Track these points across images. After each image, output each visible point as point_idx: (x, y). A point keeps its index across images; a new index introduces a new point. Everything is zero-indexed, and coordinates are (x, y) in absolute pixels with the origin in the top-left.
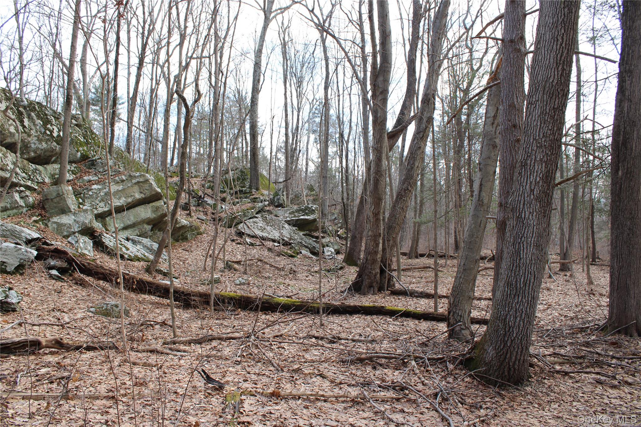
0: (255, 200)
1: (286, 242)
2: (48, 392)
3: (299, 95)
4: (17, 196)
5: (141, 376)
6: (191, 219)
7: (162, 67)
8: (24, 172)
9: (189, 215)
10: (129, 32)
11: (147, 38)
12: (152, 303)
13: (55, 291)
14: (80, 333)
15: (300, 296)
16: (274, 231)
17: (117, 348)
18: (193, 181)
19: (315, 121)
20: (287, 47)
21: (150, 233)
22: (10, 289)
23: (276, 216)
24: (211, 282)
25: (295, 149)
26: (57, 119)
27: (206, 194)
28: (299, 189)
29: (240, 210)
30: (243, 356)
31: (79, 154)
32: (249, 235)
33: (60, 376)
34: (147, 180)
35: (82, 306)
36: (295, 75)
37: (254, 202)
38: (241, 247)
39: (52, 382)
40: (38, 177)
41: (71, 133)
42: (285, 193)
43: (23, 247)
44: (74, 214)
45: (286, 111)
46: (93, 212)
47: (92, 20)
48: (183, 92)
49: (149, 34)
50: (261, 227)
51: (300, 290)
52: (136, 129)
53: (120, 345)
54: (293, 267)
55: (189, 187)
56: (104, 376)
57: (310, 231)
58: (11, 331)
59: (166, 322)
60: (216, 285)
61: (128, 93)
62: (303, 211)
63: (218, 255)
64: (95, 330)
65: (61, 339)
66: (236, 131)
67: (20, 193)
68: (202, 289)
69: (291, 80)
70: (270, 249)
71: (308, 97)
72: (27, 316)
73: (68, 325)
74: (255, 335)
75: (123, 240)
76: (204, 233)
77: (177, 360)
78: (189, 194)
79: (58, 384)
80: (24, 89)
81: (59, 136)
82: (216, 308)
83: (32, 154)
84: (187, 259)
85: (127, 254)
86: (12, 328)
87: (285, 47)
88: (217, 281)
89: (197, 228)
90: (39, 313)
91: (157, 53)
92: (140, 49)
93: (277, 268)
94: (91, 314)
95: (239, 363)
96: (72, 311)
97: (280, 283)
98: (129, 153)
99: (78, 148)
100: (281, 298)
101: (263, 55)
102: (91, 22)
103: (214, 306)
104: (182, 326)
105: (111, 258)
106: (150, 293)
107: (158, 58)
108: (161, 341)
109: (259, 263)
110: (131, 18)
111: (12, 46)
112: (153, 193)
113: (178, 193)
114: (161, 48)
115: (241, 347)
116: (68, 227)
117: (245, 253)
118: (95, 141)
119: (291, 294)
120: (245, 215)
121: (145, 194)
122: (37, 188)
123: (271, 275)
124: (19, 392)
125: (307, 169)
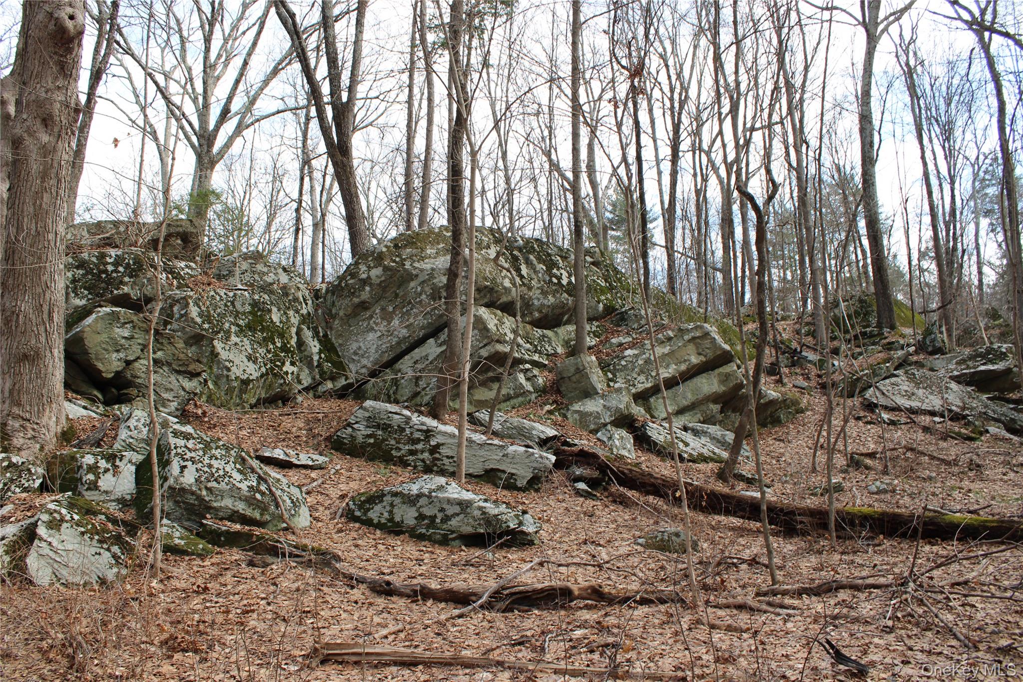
0: (890, 347)
1: (956, 414)
2: (588, 666)
3: (950, 155)
4: (521, 378)
5: (724, 647)
6: (783, 389)
7: (708, 153)
8: (528, 342)
9: (780, 381)
10: (651, 111)
11: (680, 114)
12: (733, 529)
13: (585, 513)
14: (625, 578)
15: (996, 511)
16: (931, 397)
17: (682, 601)
18: (780, 326)
19: (986, 194)
20: (915, 76)
21: (720, 417)
22: (525, 512)
23: (932, 370)
24: (826, 490)
25: (955, 249)
26: (564, 258)
27: (804, 345)
28: (971, 319)
29: (865, 365)
30: (897, 617)
31: (601, 305)
32: (886, 408)
33: (602, 643)
34: (707, 334)
35: (625, 536)
36: (937, 121)
37: (890, 349)
38: (874, 430)
39: (592, 651)
40: (547, 346)
41: (587, 276)
42: (944, 329)
43: (536, 451)
44: (603, 396)
45: (928, 185)
46: (629, 391)
47: (595, 105)
48: (746, 185)
49: (681, 107)
50: (906, 391)
51: (993, 498)
52: (680, 255)
53: (688, 597)
54: (975, 457)
55: (775, 336)
56: (667, 644)
57: (1002, 391)
58: (531, 574)
59: (757, 559)
60: (836, 495)
61: (662, 202)
62: (983, 356)
63: (834, 445)
64: (647, 572)
65: (600, 587)
66: (843, 235)
67: (525, 373)
68: (811, 502)
69: (929, 131)
70: (926, 429)
71: (967, 154)
72: (550, 552)
73: (607, 565)
74: (914, 581)
75: (678, 431)
76: (807, 410)
77: (781, 623)
78: (776, 347)
79: (601, 655)
80: (516, 224)
81: (570, 283)
82: (840, 534)
83: (537, 315)
84: (783, 454)
85: (686, 452)
86: (531, 568)
87: (911, 77)
88: (839, 488)
89: (795, 403)
90: (565, 547)
91: (697, 133)
92: (671, 134)
93: (943, 461)
94: (639, 548)
95: (891, 630)
96: (612, 544)
97: (953, 488)
98: (674, 294)
99: (598, 297)
100: (958, 514)
101: (872, 99)
102: (594, 108)
103: (836, 530)
104: (785, 566)
105: (663, 460)
106: (728, 513)
107: (701, 141)
108: (751, 591)
109: (909, 454)
110: (652, 90)
111: (496, 168)
112: (719, 353)
113: (759, 349)
114: (702, 125)
115: (892, 602)
116: (596, 417)
117: (883, 438)
118: (621, 283)
119: (976, 507)
120: (875, 374)
121: (705, 356)
122: (547, 362)
123: (934, 475)
124: (549, 663)
125: (980, 281)
